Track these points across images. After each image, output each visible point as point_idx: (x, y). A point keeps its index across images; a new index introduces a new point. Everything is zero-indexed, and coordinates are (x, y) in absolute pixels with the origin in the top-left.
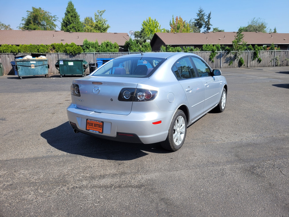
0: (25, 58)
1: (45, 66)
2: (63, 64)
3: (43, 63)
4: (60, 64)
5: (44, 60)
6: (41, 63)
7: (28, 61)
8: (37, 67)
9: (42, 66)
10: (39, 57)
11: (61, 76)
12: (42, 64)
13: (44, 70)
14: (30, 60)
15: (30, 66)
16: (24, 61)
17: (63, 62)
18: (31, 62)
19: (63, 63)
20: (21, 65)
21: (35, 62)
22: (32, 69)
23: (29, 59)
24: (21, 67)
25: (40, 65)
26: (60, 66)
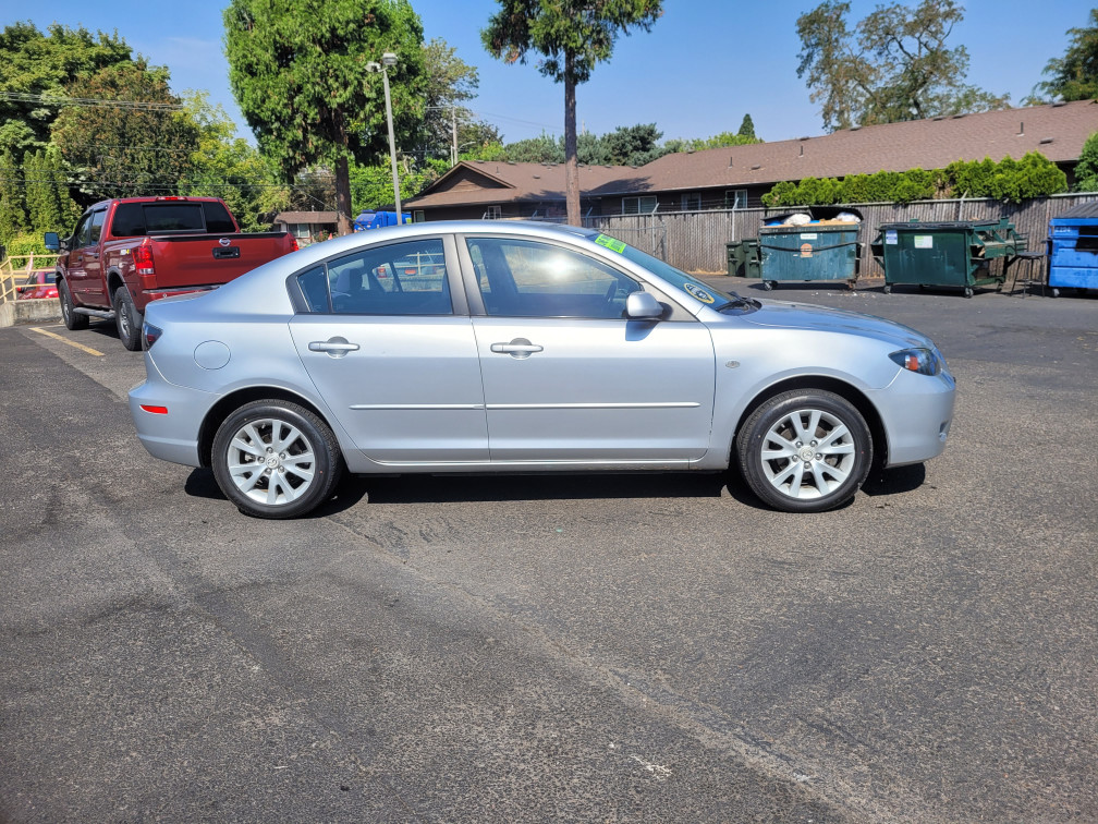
0: (788, 223)
1: (845, 250)
2: (895, 242)
3: (840, 241)
4: (888, 242)
5: (844, 229)
6: (834, 240)
7: (796, 231)
8: (821, 253)
9: (836, 250)
10: (834, 219)
11: (888, 288)
12: (836, 244)
13: (842, 264)
14: (799, 230)
15: (799, 251)
16: (781, 232)
17: (895, 235)
18: (803, 237)
19: (899, 238)
20: (773, 245)
21: (814, 236)
22: (804, 259)
23: (796, 227)
24: (770, 252)
25: (831, 245)
26: (888, 250)
